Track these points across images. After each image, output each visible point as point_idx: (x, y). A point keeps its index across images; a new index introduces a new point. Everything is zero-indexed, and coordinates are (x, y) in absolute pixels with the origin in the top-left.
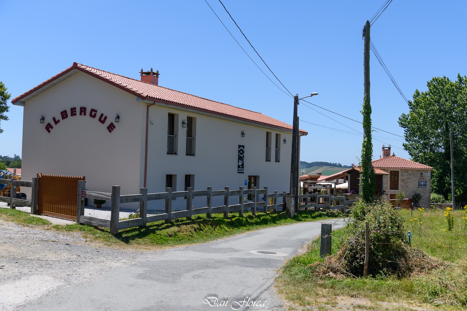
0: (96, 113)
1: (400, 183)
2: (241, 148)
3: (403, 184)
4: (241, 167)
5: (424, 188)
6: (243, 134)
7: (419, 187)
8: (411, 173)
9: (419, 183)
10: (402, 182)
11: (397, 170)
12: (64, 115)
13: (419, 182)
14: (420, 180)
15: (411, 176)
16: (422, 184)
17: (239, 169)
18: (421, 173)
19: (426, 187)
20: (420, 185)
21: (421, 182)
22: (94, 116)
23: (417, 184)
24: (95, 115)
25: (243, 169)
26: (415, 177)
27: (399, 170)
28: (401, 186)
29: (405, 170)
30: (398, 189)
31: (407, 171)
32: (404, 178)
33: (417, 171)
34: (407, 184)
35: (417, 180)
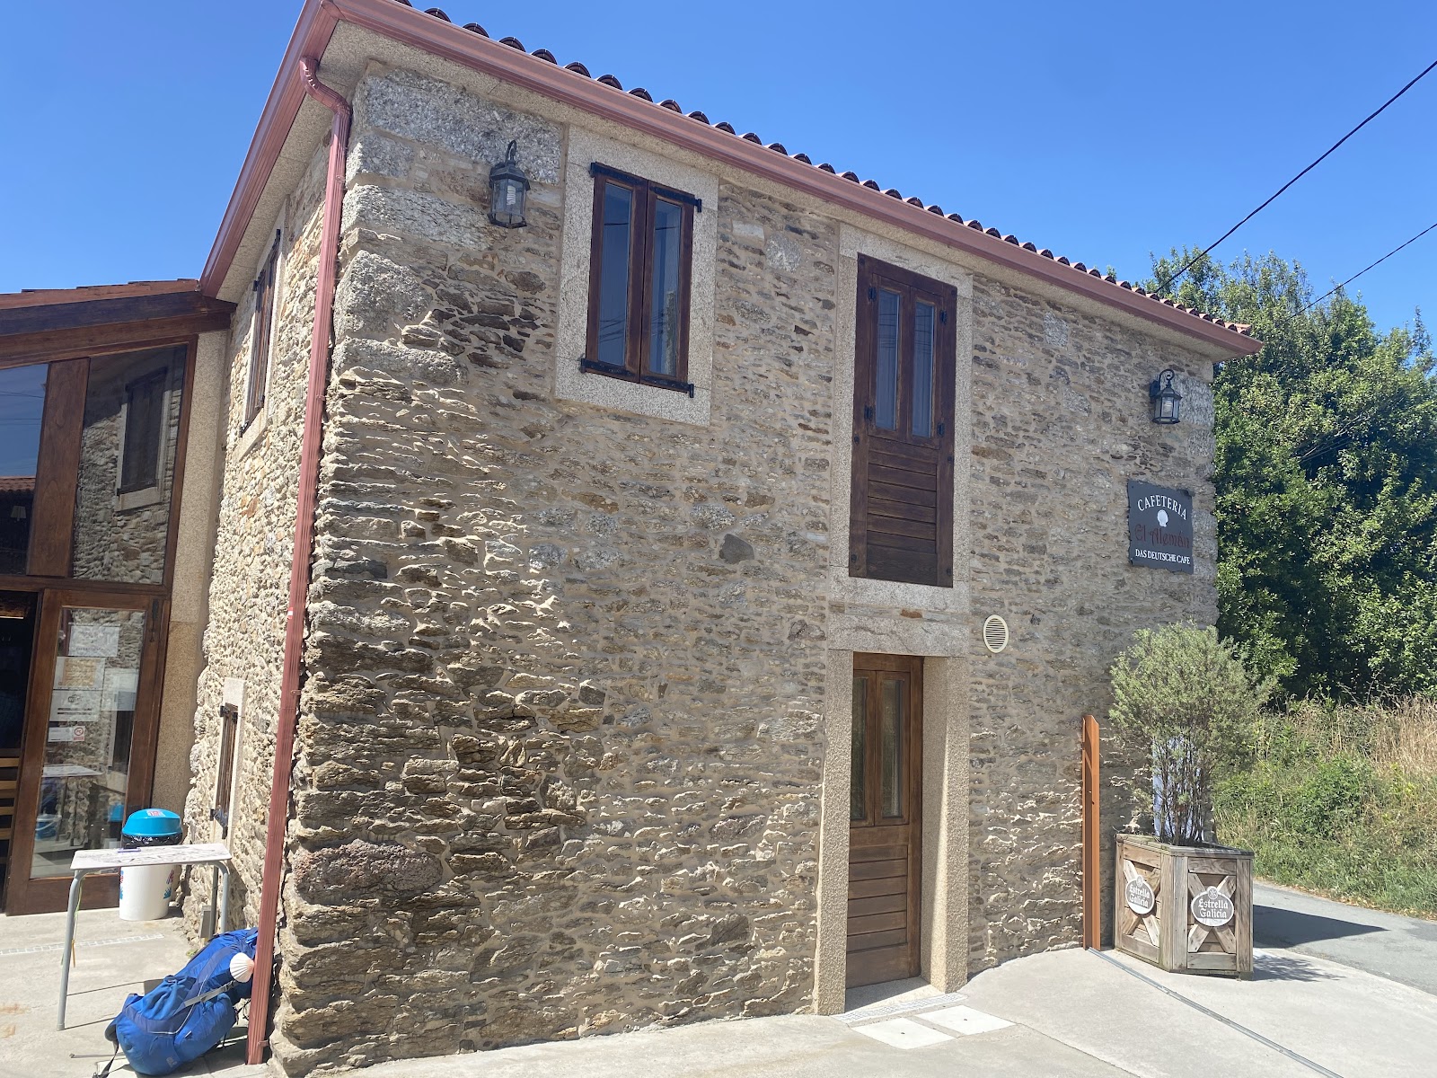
5: (1175, 569)
7: (1133, 562)
8: (1072, 353)
9: (1131, 510)
10: (988, 463)
11: (937, 273)
13: (1132, 489)
14: (1144, 460)
15: (1066, 401)
16: (1163, 518)
19: (1187, 569)
20: (1141, 534)
21: (1148, 489)
23: (1116, 521)
26: (1105, 416)
27: (954, 270)
28: (980, 534)
29: (1012, 291)
30: (949, 571)
31: (1029, 312)
32: (1006, 411)
33: (1119, 347)
34: (1033, 499)
35: (1121, 469)
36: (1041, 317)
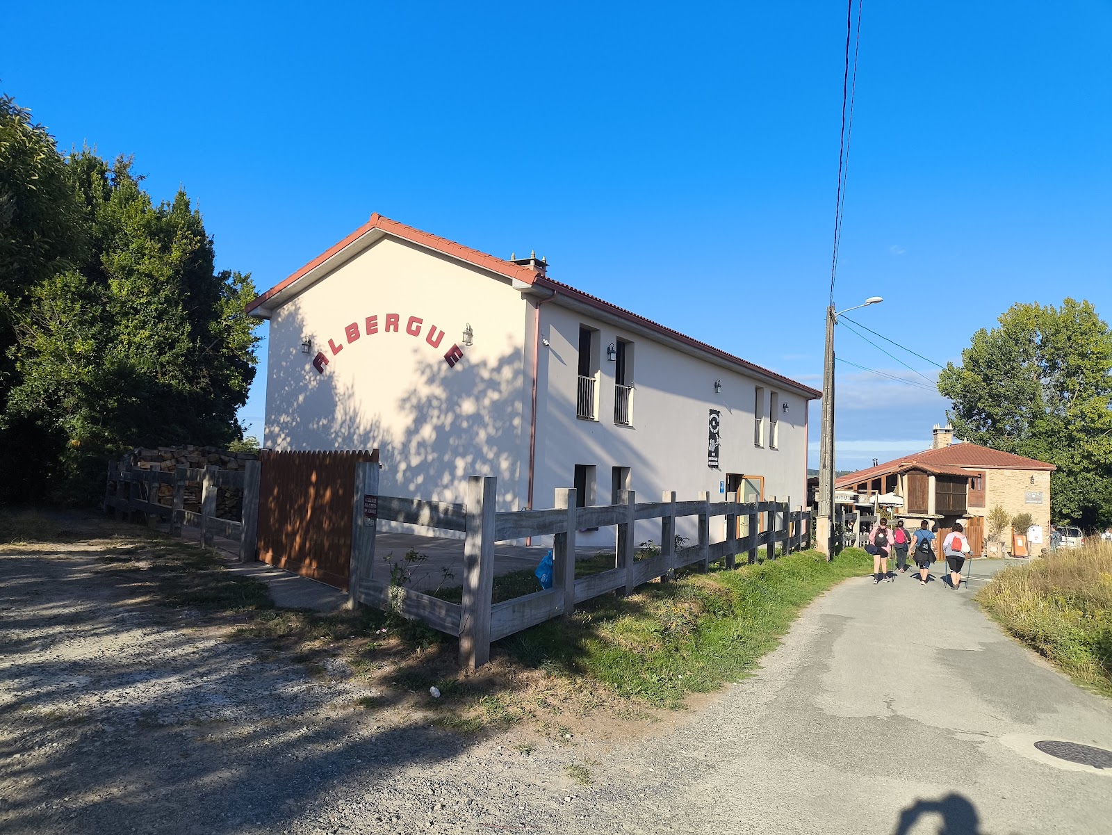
0: (419, 325)
1: (988, 494)
2: (714, 415)
3: (994, 496)
4: (713, 454)
6: (717, 386)
8: (1011, 475)
9: (1026, 496)
12: (352, 333)
14: (1029, 488)
15: (1009, 482)
17: (710, 458)
18: (1030, 476)
19: (1041, 503)
20: (1028, 498)
22: (416, 333)
24: (418, 328)
25: (716, 459)
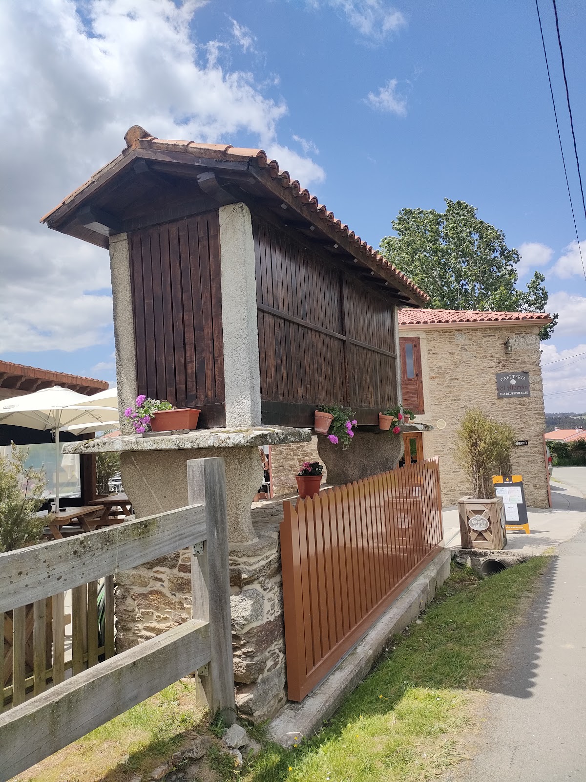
1: (428, 386)
3: (440, 388)
5: (520, 396)
7: (500, 398)
8: (468, 342)
9: (498, 382)
10: (436, 380)
11: (411, 335)
13: (498, 375)
14: (504, 366)
15: (466, 356)
16: (513, 382)
18: (502, 341)
19: (528, 396)
20: (503, 388)
21: (506, 374)
23: (492, 387)
26: (484, 357)
27: (418, 332)
28: (434, 399)
29: (441, 331)
30: (423, 411)
31: (448, 335)
32: (441, 364)
33: (489, 334)
34: (454, 387)
35: (492, 370)
36: (454, 335)
